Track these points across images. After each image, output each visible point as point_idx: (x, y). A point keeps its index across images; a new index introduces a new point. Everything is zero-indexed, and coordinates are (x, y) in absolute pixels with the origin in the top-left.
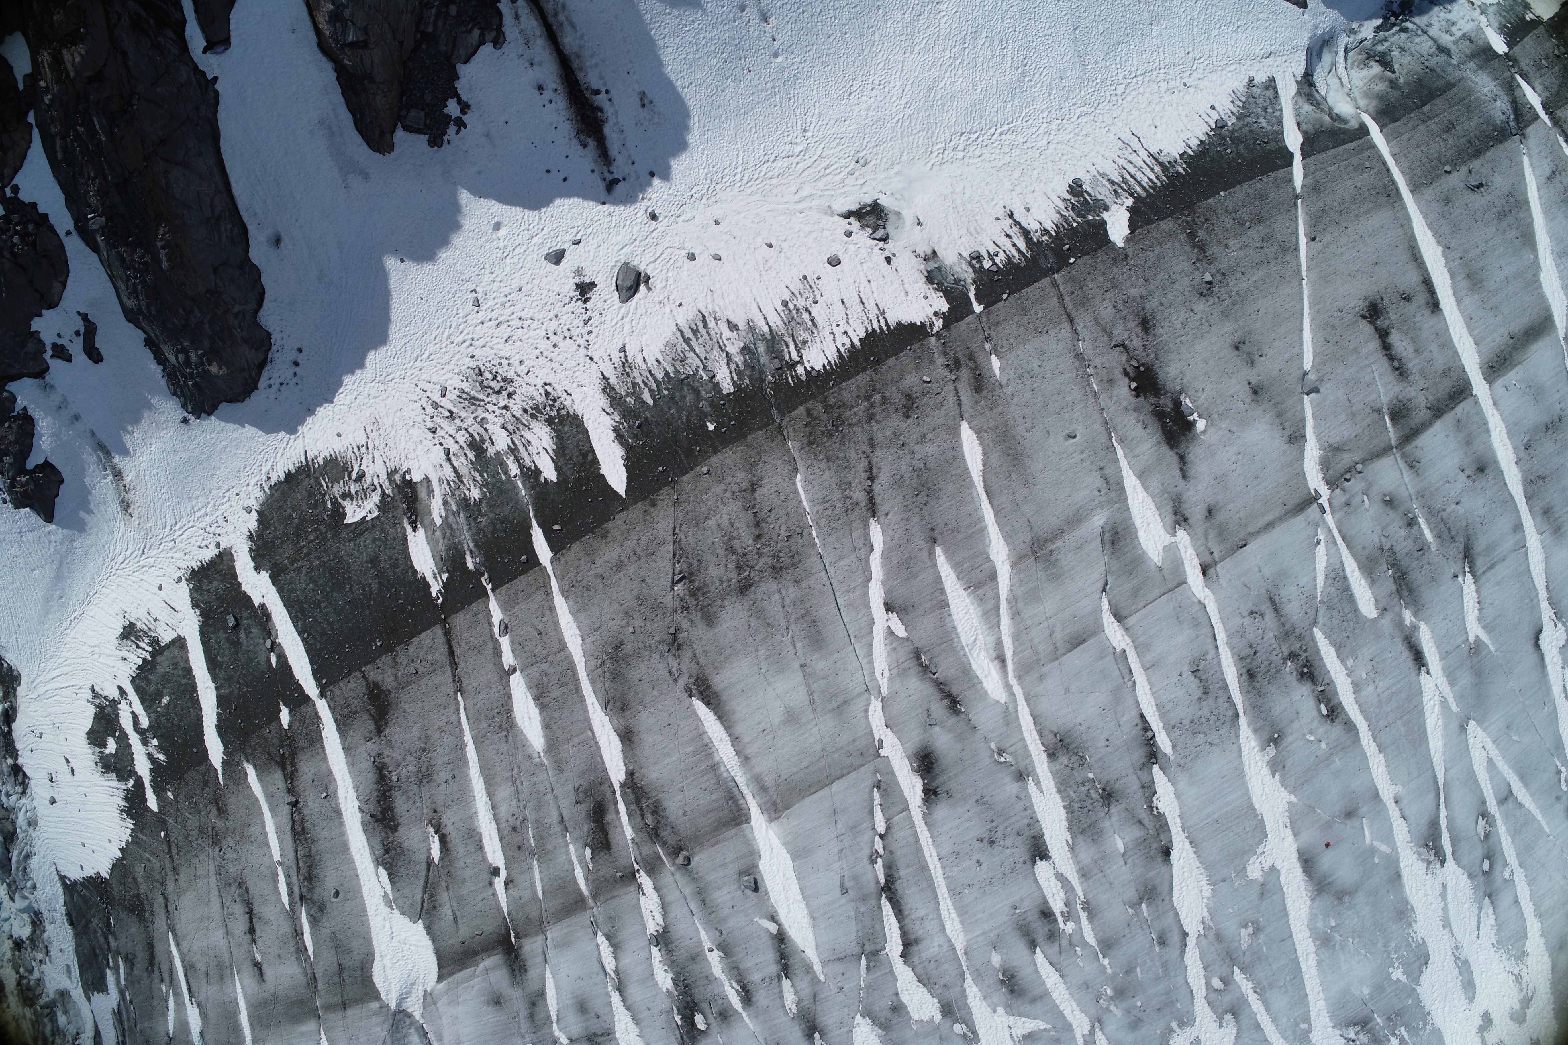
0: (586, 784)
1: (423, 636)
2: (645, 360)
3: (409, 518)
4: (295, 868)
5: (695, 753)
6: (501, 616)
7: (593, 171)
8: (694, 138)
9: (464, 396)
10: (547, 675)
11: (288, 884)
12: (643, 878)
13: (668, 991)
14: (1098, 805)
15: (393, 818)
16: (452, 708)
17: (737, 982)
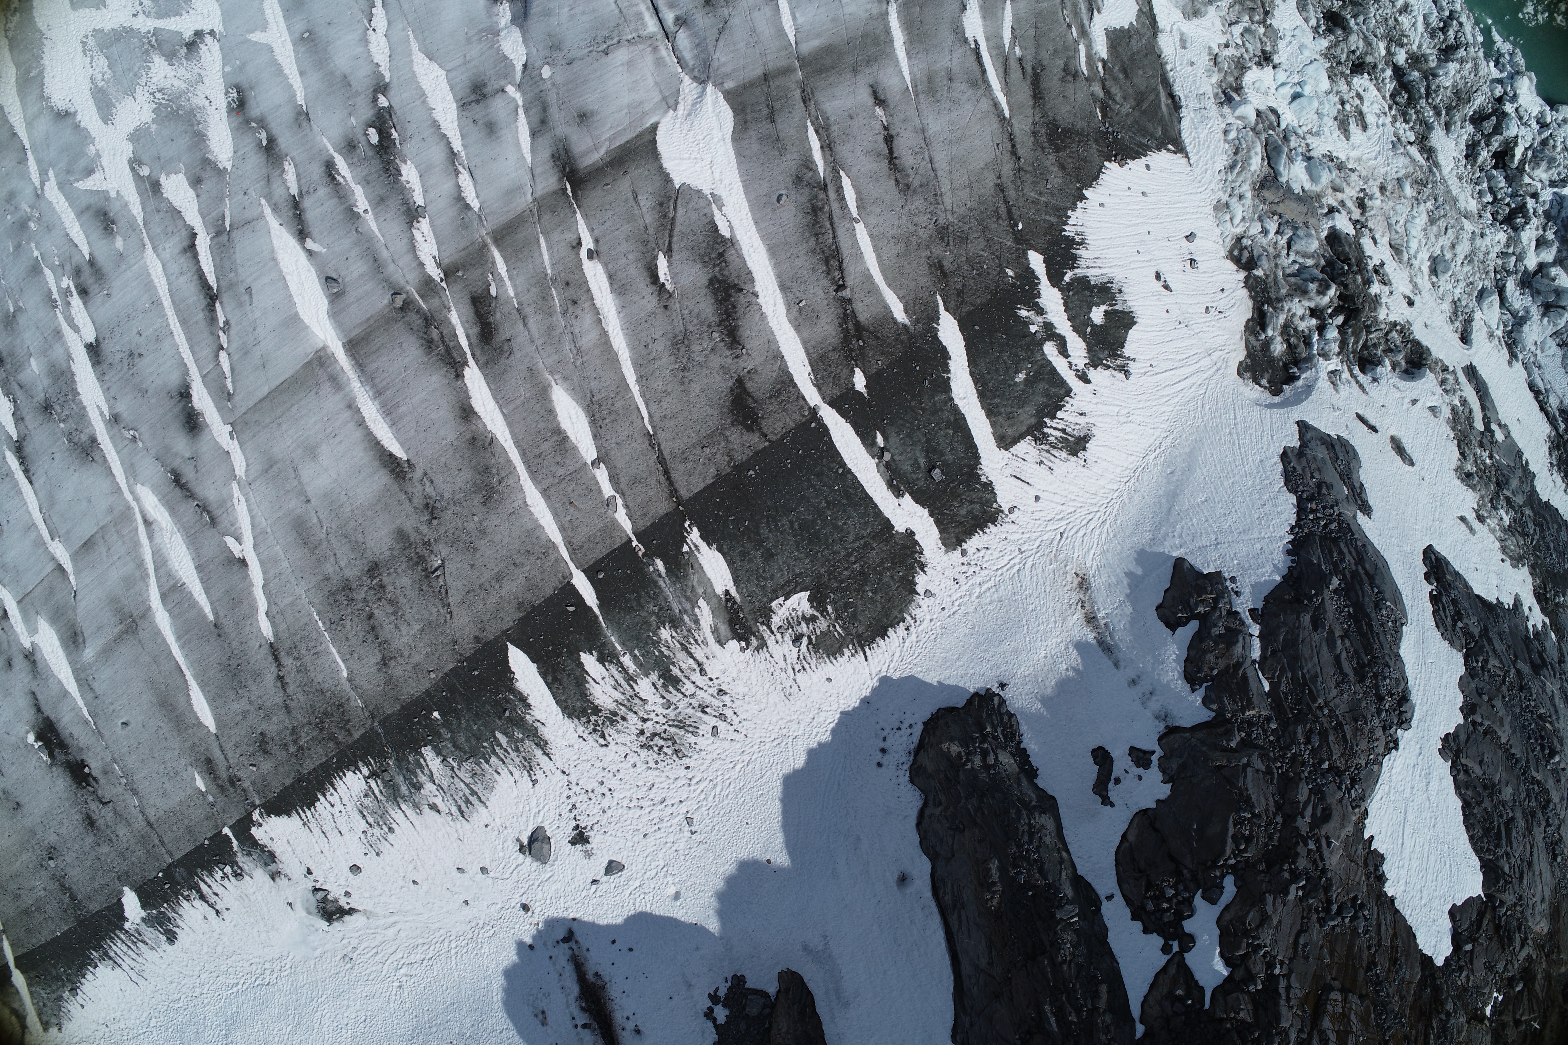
0: (503, 359)
1: (702, 486)
2: (511, 773)
3: (735, 603)
4: (835, 219)
5: (397, 406)
6: (617, 515)
7: (588, 950)
8: (498, 983)
9: (691, 729)
10: (558, 463)
11: (843, 199)
12: (435, 273)
13: (405, 162)
14: (54, 400)
15: (715, 292)
16: (657, 416)
17: (339, 184)
